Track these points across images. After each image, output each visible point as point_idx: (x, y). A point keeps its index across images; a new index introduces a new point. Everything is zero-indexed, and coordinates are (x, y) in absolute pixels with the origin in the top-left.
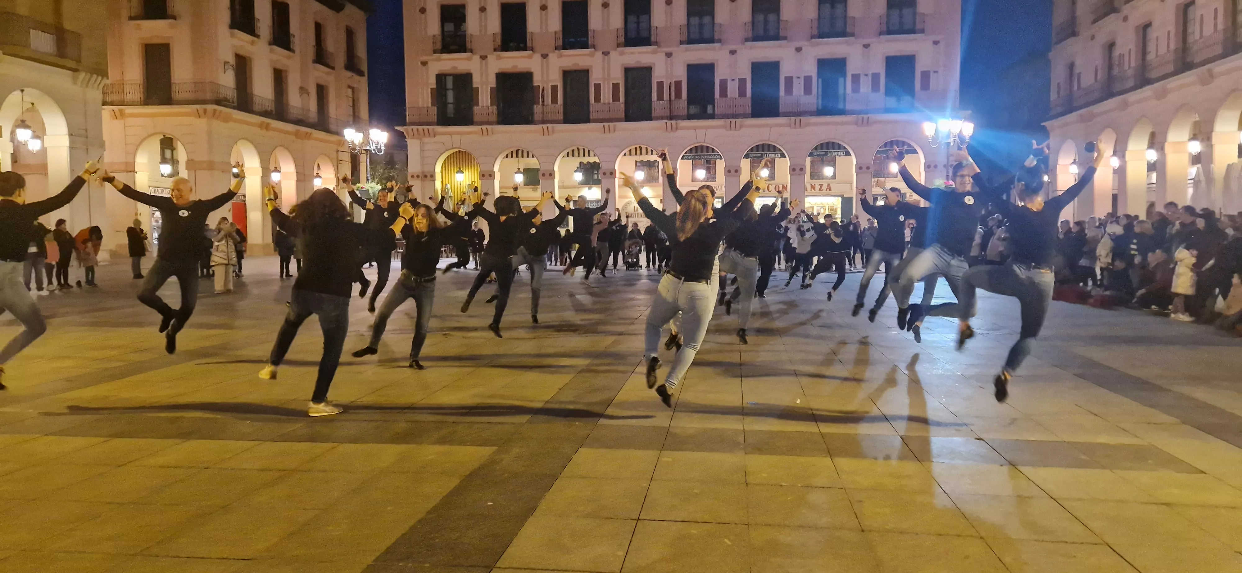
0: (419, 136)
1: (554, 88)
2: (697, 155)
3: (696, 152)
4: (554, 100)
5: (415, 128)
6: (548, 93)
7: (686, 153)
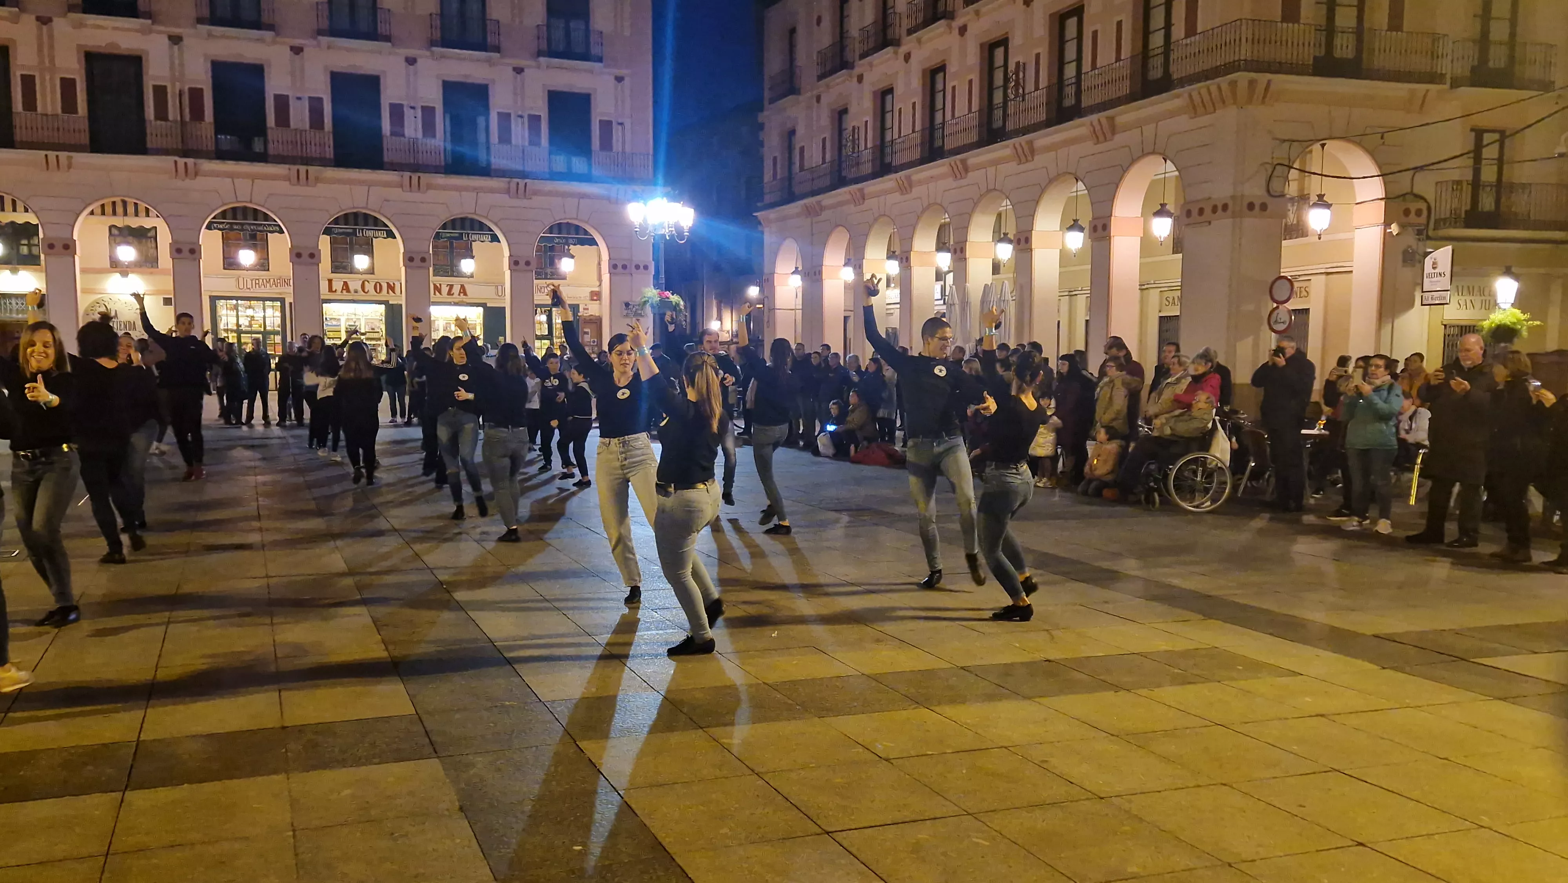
2: (236, 224)
3: (235, 218)
7: (214, 218)
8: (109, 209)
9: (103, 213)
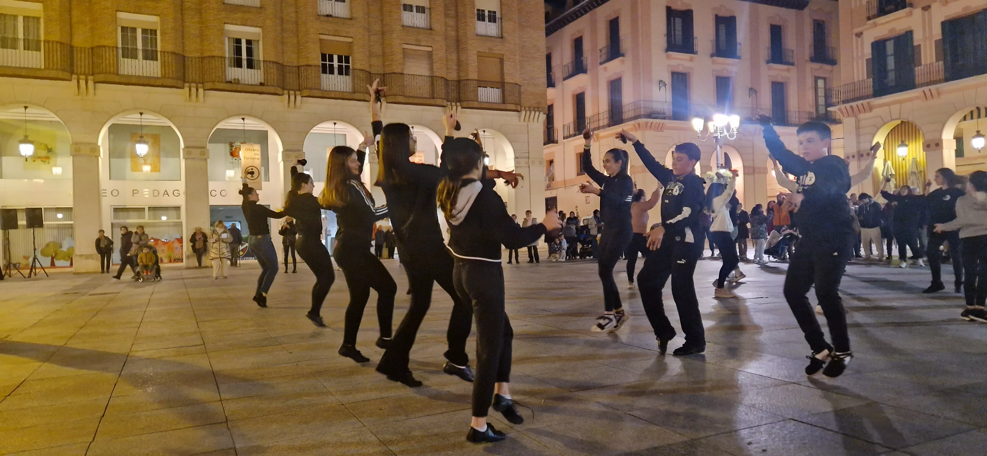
0: (853, 113)
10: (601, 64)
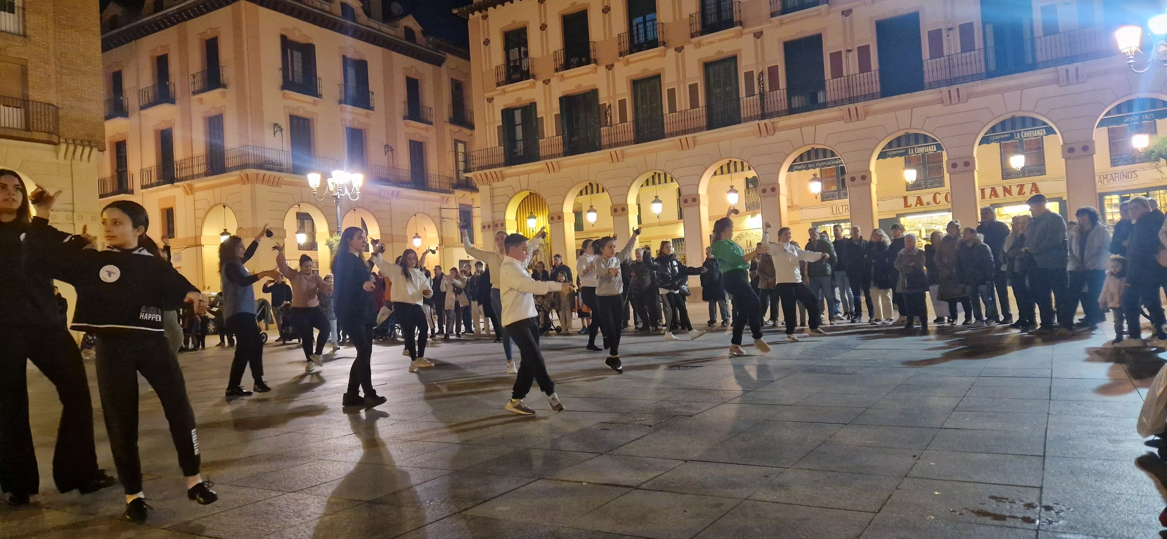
1: (622, 103)
2: (811, 163)
3: (809, 159)
4: (623, 119)
5: (482, 172)
6: (615, 110)
8: (725, 169)
9: (722, 173)
10: (194, 93)
